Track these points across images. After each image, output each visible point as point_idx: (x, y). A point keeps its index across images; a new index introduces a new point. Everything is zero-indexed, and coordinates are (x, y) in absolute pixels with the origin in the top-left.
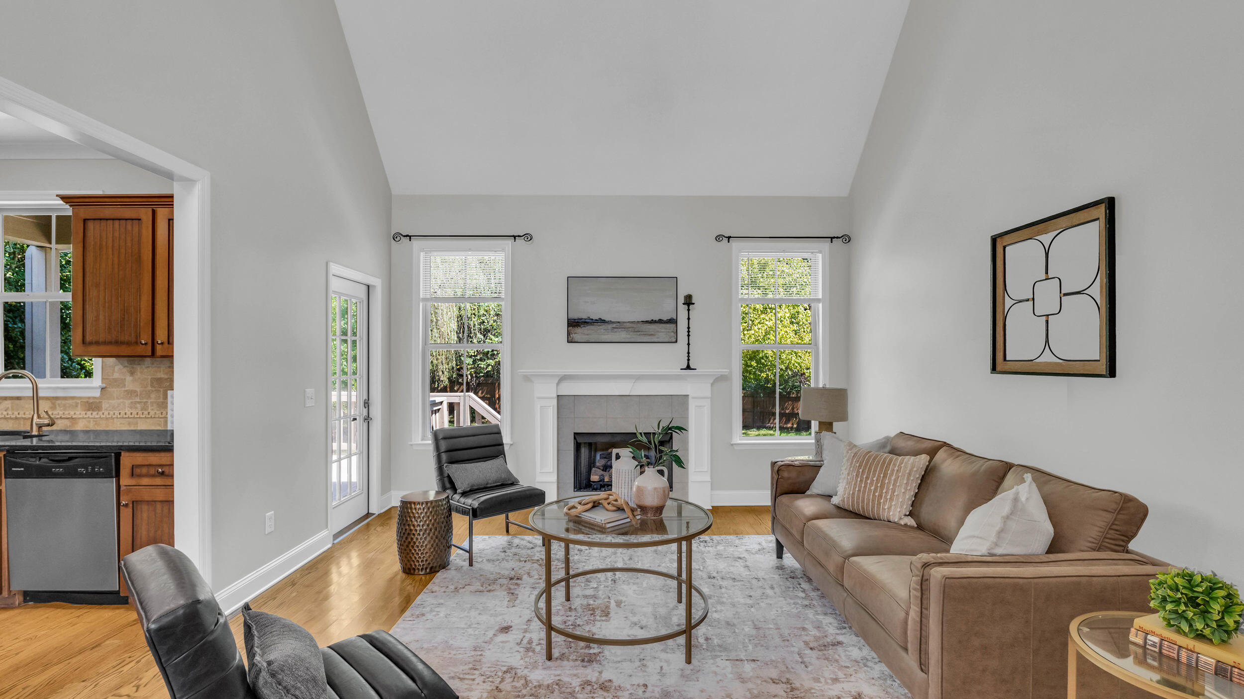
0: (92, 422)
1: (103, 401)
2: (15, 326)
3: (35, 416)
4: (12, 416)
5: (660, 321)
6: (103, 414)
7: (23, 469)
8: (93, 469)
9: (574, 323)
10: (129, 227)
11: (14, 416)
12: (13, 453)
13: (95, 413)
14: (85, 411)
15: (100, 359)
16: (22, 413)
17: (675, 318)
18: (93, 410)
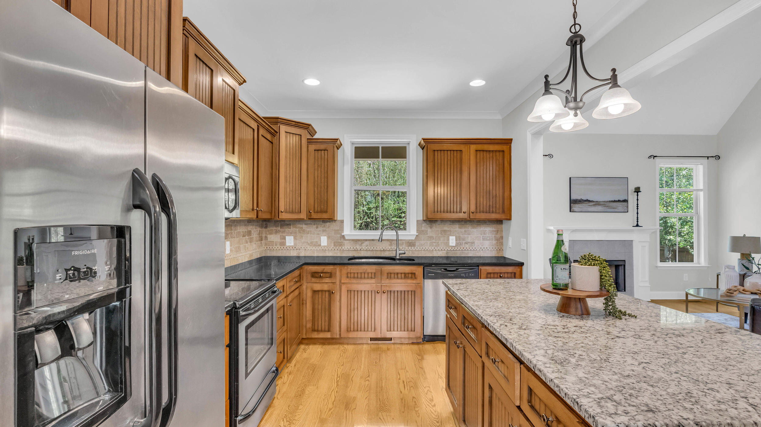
0: (410, 252)
1: (417, 241)
4: (370, 249)
5: (619, 201)
6: (417, 248)
7: (434, 275)
9: (573, 202)
10: (455, 154)
11: (371, 249)
13: (413, 248)
14: (407, 246)
16: (375, 248)
17: (627, 199)
18: (412, 246)
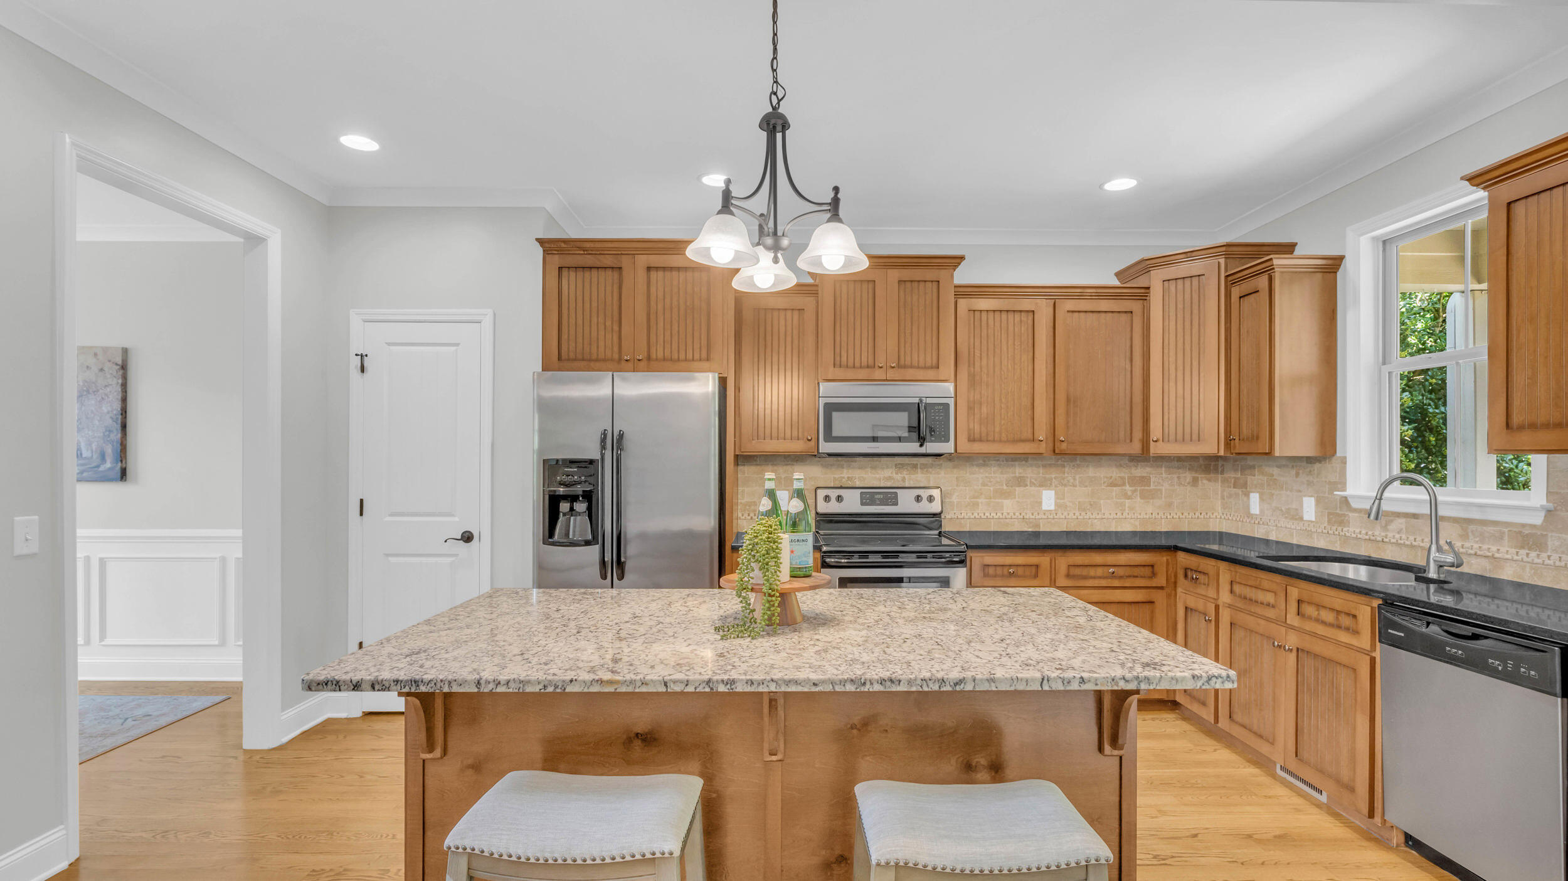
0: (1528, 569)
1: (1550, 534)
2: (1437, 411)
3: (1434, 548)
6: (1549, 557)
7: (1402, 635)
8: (1517, 667)
12: (1392, 604)
13: (1533, 554)
14: (1516, 547)
15: (1544, 457)
18: (1530, 549)
